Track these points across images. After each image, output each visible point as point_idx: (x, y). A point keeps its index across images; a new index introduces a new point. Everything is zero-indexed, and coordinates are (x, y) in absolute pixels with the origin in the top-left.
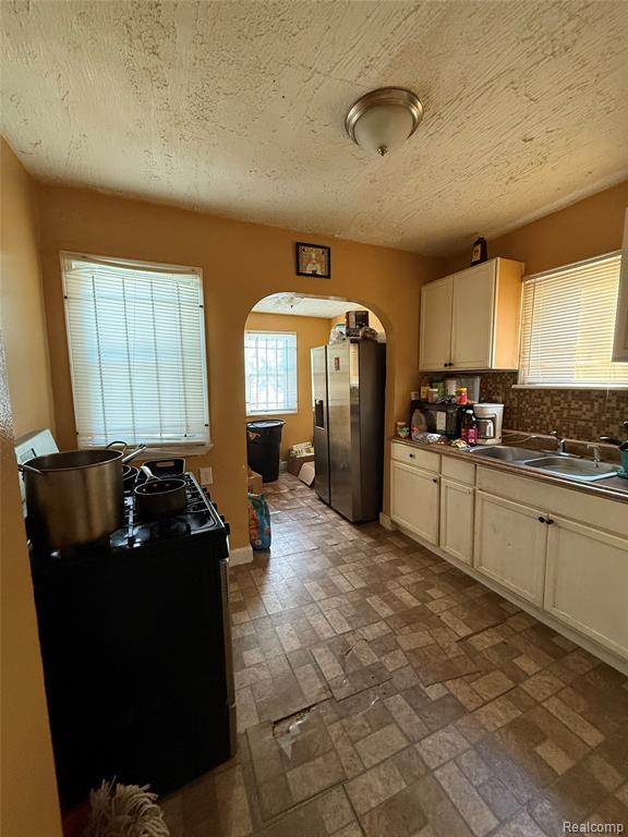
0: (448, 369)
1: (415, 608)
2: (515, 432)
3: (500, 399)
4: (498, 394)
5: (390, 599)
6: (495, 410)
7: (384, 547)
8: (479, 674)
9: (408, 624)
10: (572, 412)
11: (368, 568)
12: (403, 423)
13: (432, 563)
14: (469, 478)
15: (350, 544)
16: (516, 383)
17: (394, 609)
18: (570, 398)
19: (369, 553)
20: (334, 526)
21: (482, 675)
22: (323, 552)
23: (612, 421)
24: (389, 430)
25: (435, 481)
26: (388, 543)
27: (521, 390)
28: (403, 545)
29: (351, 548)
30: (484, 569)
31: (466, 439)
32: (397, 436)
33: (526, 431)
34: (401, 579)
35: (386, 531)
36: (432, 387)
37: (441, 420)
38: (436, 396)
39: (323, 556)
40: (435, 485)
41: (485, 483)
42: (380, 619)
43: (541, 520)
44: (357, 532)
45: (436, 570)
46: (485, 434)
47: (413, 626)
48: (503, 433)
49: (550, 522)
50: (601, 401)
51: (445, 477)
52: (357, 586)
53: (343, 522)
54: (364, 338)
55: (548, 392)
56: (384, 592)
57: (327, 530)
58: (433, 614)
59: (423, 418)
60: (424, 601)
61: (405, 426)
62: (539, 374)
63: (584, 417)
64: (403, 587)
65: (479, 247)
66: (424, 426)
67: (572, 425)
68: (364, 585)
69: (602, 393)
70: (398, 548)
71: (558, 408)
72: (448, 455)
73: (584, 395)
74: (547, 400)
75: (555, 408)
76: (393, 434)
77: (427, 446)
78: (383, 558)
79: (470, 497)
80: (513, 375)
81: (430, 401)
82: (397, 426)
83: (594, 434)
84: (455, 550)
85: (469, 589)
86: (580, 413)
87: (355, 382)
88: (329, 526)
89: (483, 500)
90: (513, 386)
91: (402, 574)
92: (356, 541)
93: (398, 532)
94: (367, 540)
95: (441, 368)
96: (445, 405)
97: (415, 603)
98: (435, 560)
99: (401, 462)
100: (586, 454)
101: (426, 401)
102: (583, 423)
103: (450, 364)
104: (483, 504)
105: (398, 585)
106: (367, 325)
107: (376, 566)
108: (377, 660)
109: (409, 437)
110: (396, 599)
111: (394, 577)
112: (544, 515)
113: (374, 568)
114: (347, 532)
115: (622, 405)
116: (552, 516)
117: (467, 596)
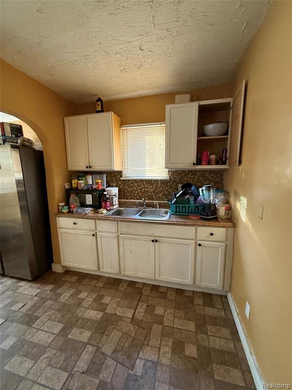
0: (88, 169)
1: (102, 317)
2: (124, 200)
3: (114, 184)
4: (113, 182)
5: (85, 324)
6: (115, 191)
7: (63, 288)
8: (149, 334)
9: (103, 333)
10: (146, 189)
11: (58, 310)
12: (63, 204)
13: (96, 282)
14: (114, 230)
15: (36, 298)
16: (121, 177)
17: (89, 329)
18: (144, 183)
19: (54, 297)
20: (15, 291)
21: (150, 334)
22: (12, 321)
23: (160, 192)
24: (52, 209)
25: (93, 235)
26: (65, 282)
27: (124, 180)
28: (74, 279)
29: (37, 302)
30: (127, 273)
31: (105, 208)
32: (60, 213)
33: (128, 199)
34: (85, 304)
35: (60, 274)
36: (79, 180)
37: (89, 199)
38: (83, 185)
39: (14, 324)
40: (94, 238)
41: (124, 230)
42: (85, 345)
43: (153, 241)
44: (38, 285)
45: (100, 285)
46: (113, 204)
47: (106, 333)
48: (119, 201)
49: (156, 241)
50: (156, 184)
51: (100, 232)
52: (56, 331)
53: (22, 283)
54: (23, 145)
55: (135, 181)
56: (78, 321)
57: (8, 297)
58: (112, 315)
59: (77, 198)
60: (104, 310)
61: (66, 205)
62: (131, 173)
63: (150, 191)
64: (88, 308)
65: (100, 103)
66: (78, 204)
67: (146, 195)
68: (61, 326)
69: (156, 181)
70: (73, 283)
71: (140, 188)
72: (99, 219)
73: (150, 182)
74: (136, 184)
75: (139, 188)
76: (56, 211)
77: (85, 217)
78: (66, 295)
79: (116, 239)
80: (120, 173)
81: (79, 188)
82: (59, 206)
83: (154, 198)
84: (109, 269)
85: (120, 287)
86: (148, 189)
87: (20, 176)
88: (9, 293)
89: (123, 239)
90: (121, 178)
91: (83, 300)
92: (39, 293)
93: (68, 272)
94: (48, 288)
95: (84, 169)
96: (89, 191)
97: (100, 314)
98: (96, 279)
99: (66, 228)
100: (154, 206)
101: (77, 188)
102: (150, 194)
103: (90, 167)
104: (123, 241)
105: (84, 309)
106: (22, 135)
107: (64, 305)
108: (98, 381)
109: (70, 212)
110: (88, 320)
111: (79, 305)
112: (153, 238)
113: (63, 308)
114: (29, 290)
115: (163, 185)
116: (156, 238)
117: (121, 291)
